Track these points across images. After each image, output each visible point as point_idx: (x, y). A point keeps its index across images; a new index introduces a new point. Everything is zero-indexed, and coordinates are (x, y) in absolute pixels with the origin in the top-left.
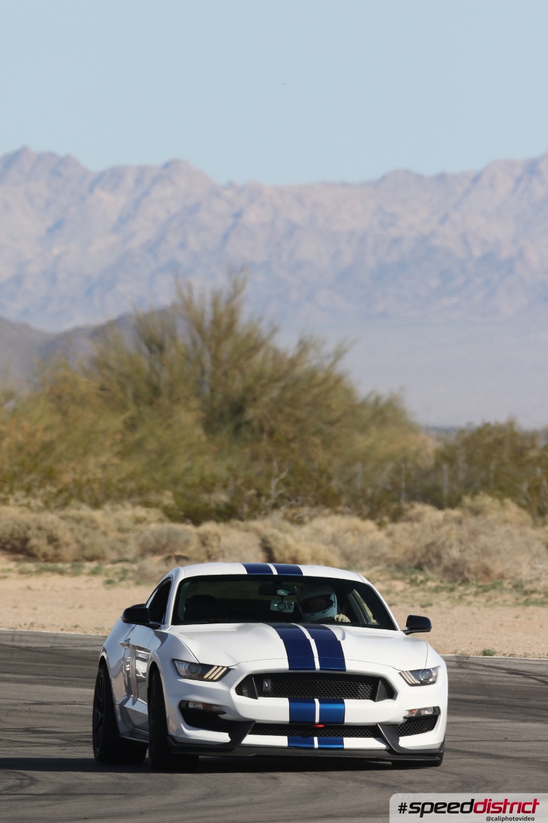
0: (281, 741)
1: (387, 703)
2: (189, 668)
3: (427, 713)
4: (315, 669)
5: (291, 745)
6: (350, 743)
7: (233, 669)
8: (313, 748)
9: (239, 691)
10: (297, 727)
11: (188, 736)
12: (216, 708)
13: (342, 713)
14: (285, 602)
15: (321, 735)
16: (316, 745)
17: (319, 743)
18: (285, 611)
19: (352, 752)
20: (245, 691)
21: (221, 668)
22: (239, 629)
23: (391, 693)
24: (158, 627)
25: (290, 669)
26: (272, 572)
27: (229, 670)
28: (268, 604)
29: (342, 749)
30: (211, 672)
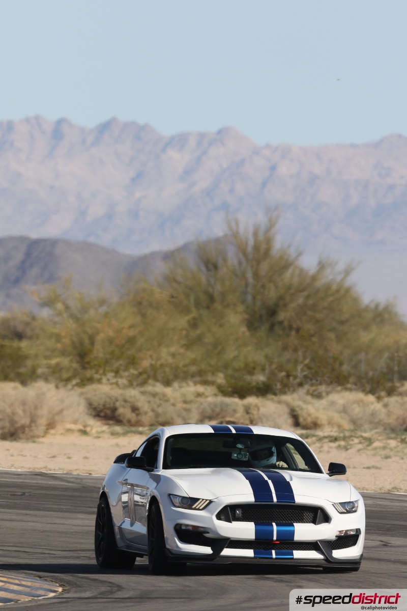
0: (249, 553)
1: (324, 526)
2: (182, 500)
3: (352, 533)
4: (273, 502)
5: (256, 556)
6: (298, 554)
7: (214, 501)
8: (272, 558)
9: (219, 517)
10: (261, 543)
11: (181, 549)
12: (202, 529)
13: (293, 533)
14: (242, 453)
15: (277, 549)
16: (274, 556)
17: (276, 554)
18: (242, 459)
19: (299, 561)
20: (223, 517)
21: (204, 501)
22: (212, 472)
23: (326, 519)
24: (152, 471)
25: (255, 501)
26: (232, 431)
27: (211, 502)
28: (230, 454)
29: (293, 558)
30: (197, 503)
